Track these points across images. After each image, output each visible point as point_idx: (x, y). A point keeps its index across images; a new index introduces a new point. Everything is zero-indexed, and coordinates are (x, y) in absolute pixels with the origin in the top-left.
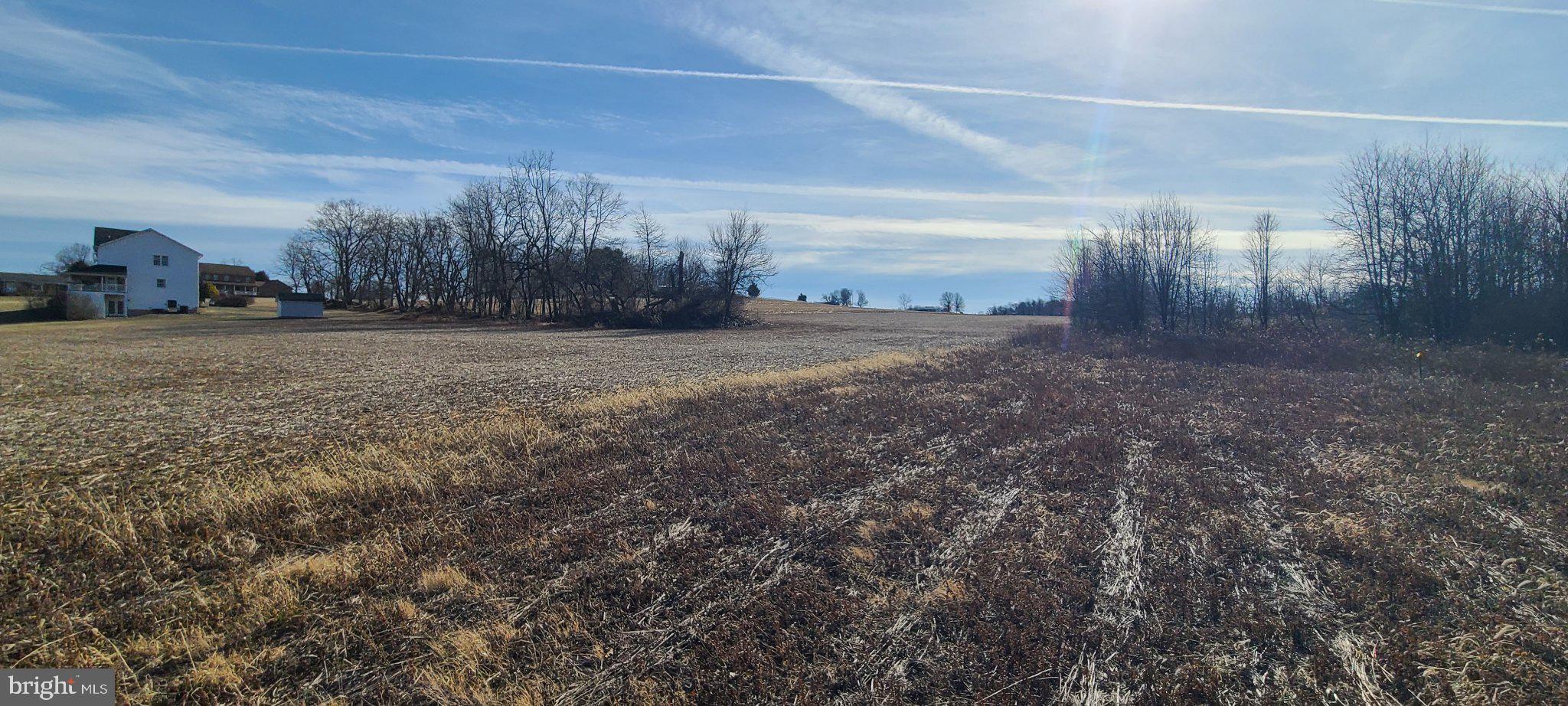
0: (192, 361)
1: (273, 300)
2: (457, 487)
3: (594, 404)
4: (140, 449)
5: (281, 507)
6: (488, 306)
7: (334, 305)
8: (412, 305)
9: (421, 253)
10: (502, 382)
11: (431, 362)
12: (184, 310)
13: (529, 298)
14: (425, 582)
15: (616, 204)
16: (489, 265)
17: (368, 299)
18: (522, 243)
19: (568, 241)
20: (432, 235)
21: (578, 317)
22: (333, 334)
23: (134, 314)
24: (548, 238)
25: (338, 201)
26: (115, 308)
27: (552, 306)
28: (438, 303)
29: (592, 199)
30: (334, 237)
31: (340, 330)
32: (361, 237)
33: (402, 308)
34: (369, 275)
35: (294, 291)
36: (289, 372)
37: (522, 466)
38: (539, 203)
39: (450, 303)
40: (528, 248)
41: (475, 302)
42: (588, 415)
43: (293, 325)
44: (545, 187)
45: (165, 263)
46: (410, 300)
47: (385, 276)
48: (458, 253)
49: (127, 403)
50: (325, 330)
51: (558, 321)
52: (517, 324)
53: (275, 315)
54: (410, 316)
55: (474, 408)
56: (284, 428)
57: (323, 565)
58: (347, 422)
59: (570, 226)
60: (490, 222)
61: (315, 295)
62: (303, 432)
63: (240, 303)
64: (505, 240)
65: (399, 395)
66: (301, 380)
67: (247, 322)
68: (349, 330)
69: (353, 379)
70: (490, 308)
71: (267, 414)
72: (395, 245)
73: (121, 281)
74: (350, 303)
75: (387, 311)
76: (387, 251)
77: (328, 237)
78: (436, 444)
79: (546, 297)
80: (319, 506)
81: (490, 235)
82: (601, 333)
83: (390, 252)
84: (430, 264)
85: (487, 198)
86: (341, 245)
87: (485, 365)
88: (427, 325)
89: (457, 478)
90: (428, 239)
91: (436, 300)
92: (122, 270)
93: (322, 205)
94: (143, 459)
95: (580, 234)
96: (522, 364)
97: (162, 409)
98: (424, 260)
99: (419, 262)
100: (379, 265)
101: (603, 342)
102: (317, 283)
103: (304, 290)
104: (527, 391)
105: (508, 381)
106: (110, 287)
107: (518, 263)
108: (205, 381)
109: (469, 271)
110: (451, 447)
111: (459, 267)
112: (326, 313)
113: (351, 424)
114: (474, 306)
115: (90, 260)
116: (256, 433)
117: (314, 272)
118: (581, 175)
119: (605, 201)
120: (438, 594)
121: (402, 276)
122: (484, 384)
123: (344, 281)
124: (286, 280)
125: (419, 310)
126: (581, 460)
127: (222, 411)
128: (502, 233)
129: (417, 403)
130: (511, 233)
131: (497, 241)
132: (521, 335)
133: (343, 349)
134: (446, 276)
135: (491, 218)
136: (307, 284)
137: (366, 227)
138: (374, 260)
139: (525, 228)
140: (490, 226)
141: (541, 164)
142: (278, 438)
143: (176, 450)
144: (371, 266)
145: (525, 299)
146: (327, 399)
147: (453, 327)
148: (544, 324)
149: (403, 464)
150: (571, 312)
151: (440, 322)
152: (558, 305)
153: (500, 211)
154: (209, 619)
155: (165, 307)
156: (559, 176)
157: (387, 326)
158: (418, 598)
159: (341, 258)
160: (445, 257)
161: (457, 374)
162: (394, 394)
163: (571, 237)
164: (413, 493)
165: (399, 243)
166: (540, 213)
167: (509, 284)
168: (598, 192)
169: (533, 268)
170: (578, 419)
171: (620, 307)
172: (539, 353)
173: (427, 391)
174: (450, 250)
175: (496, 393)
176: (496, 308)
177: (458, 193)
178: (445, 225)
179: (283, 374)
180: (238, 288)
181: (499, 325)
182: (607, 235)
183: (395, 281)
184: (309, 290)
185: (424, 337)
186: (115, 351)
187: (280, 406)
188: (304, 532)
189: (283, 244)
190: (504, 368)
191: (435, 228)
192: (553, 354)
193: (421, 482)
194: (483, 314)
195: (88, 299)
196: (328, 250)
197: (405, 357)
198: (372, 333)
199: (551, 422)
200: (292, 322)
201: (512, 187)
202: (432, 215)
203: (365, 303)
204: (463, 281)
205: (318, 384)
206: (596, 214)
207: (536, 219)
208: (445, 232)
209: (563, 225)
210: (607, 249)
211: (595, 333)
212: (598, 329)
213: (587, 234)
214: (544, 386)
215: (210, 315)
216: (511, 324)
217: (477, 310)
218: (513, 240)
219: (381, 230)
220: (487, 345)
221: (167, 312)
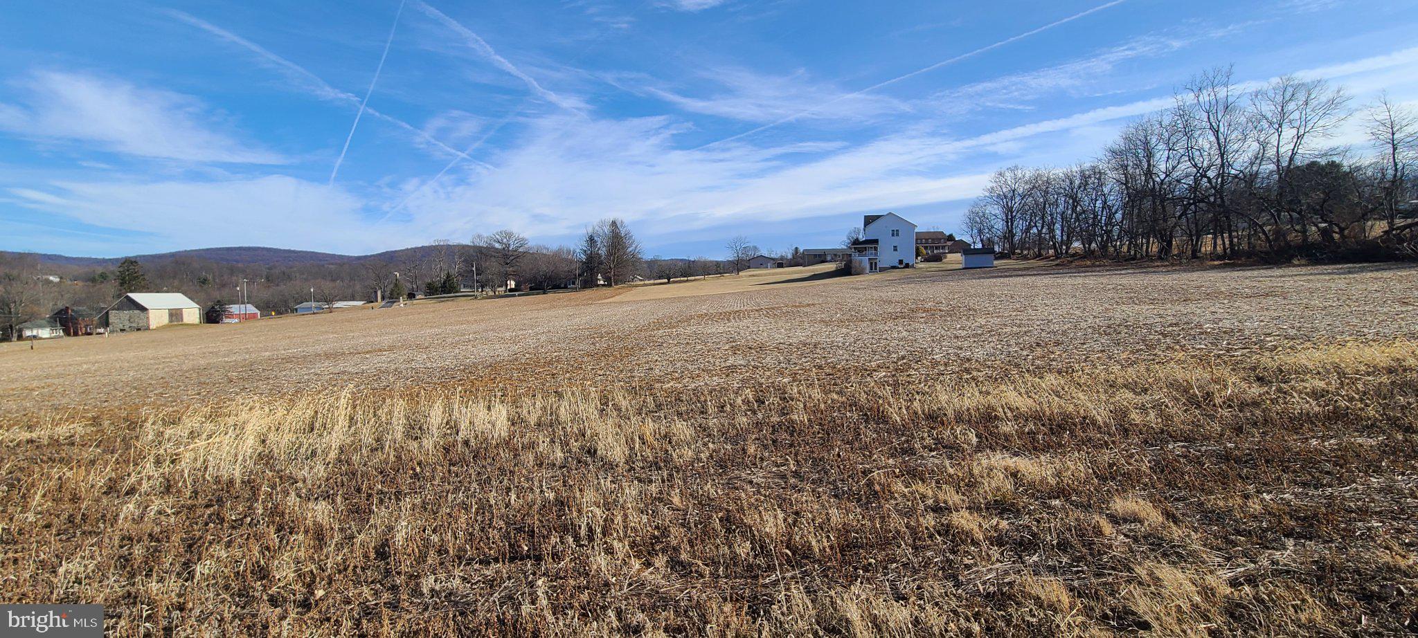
0: (915, 301)
1: (960, 254)
2: (1136, 425)
3: (1308, 357)
4: (899, 359)
5: (989, 414)
6: (1145, 247)
7: (1002, 256)
8: (1067, 252)
9: (1076, 201)
10: (1171, 325)
11: (1090, 303)
12: (907, 266)
13: (1196, 234)
14: (1118, 507)
15: (1332, 104)
16: (1147, 204)
17: (1029, 249)
18: (1187, 176)
19: (1252, 164)
20: (1087, 184)
21: (1266, 253)
22: (1002, 279)
23: (882, 270)
24: (1223, 165)
25: (1005, 169)
26: (873, 267)
27: (1227, 242)
28: (1092, 248)
29: (1291, 106)
30: (1002, 200)
31: (1006, 276)
32: (1023, 197)
33: (1057, 256)
34: (1029, 228)
35: (972, 247)
36: (975, 311)
37: (1212, 417)
38: (1211, 127)
39: (1103, 247)
40: (1196, 180)
41: (1130, 244)
42: (1302, 371)
43: (973, 274)
44: (1221, 107)
45: (898, 235)
46: (1064, 247)
47: (1042, 227)
48: (1112, 198)
49: (887, 328)
50: (996, 277)
51: (1234, 259)
52: (1181, 264)
53: (960, 266)
54: (1064, 261)
55: (1142, 350)
56: (979, 353)
57: (1028, 466)
58: (1025, 353)
59: (1255, 146)
60: (1148, 161)
61: (987, 250)
62: (993, 358)
63: (937, 259)
64: (1167, 176)
65: (1064, 333)
66: (984, 317)
67: (943, 273)
68: (1015, 276)
69: (1023, 316)
70: (1147, 248)
71: (966, 342)
72: (1052, 199)
73: (876, 249)
74: (1014, 253)
75: (1046, 258)
76: (1045, 206)
77: (998, 200)
78: (1108, 381)
79: (1218, 231)
80: (1016, 418)
81: (1149, 173)
82: (1304, 270)
83: (1047, 206)
84: (1084, 212)
85: (1146, 137)
86: (1007, 205)
87: (1147, 307)
88: (1082, 269)
89: (1135, 416)
90: (1082, 189)
91: (1090, 245)
92: (876, 241)
93: (993, 174)
94: (901, 365)
95: (1271, 152)
96: (1192, 307)
97: (905, 334)
98: (1079, 208)
99: (1074, 210)
100: (1037, 219)
101: (1309, 281)
102: (989, 239)
103: (979, 246)
104: (1203, 337)
105: (1176, 325)
106: (870, 254)
107: (1181, 199)
108: (924, 315)
109: (1123, 215)
110: (1125, 386)
111: (1113, 211)
112: (996, 263)
113: (1028, 355)
114: (1129, 249)
115: (862, 238)
116: (961, 356)
117: (987, 230)
118: (1275, 81)
119: (1313, 103)
120: (1132, 522)
121: (1058, 226)
122: (1149, 327)
123: (1009, 235)
124: (967, 239)
125: (1073, 255)
126: (1297, 423)
127: (938, 337)
128: (1163, 169)
129: (1082, 342)
130: (1174, 168)
131: (1158, 179)
132: (1185, 276)
133: (1012, 293)
134: (1100, 221)
135: (1149, 155)
136: (982, 240)
137: (1027, 187)
138: (1034, 214)
139: (1191, 159)
140: (1149, 165)
141: (1216, 82)
142: (977, 361)
143: (917, 362)
144: (1031, 220)
145: (1191, 236)
146: (1006, 333)
147: (1107, 270)
148: (1216, 263)
149: (1080, 395)
150: (1254, 247)
151: (1093, 265)
152: (1236, 240)
153: (1161, 146)
154: (956, 483)
155: (897, 265)
156: (1240, 90)
157: (1045, 271)
158: (1114, 519)
159: (1007, 216)
160: (1099, 204)
161: (1118, 316)
162: (1060, 332)
163: (1256, 158)
164: (1094, 422)
165: (1056, 196)
166: (1213, 139)
167: (1171, 222)
168: (1301, 97)
169: (1202, 201)
170: (1282, 374)
171: (1336, 236)
172: (1212, 295)
173: (1090, 330)
174: (1104, 195)
175: (1165, 336)
176: (1155, 248)
177: (1114, 138)
178: (1100, 173)
179: (971, 312)
180: (937, 248)
181: (1158, 266)
182: (1315, 147)
183: (1051, 231)
184: (983, 245)
185: (1080, 281)
186: (876, 294)
187: (974, 336)
188: (1007, 437)
189: (965, 211)
190: (1171, 311)
191: (1090, 177)
192: (1232, 296)
193: (1101, 415)
194: (1139, 256)
195: (861, 262)
196: (997, 212)
197: (1064, 299)
198: (1034, 278)
199: (1242, 374)
200: (972, 271)
201: (1176, 118)
202: (1087, 165)
203: (1025, 252)
204: (1117, 224)
205: (997, 321)
206: (1297, 124)
207: (1207, 146)
208: (1099, 179)
209: (1246, 145)
210: (1313, 164)
211: (1293, 271)
212: (1299, 266)
213: (1282, 150)
214: (1225, 332)
215: (921, 268)
216: (1173, 265)
217: (1132, 253)
218: (1175, 175)
219: (1041, 188)
220: (1146, 287)
221: (899, 268)
